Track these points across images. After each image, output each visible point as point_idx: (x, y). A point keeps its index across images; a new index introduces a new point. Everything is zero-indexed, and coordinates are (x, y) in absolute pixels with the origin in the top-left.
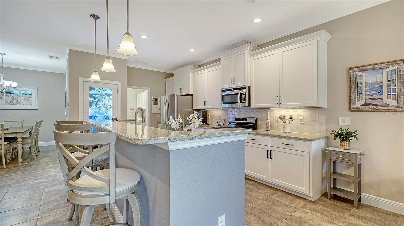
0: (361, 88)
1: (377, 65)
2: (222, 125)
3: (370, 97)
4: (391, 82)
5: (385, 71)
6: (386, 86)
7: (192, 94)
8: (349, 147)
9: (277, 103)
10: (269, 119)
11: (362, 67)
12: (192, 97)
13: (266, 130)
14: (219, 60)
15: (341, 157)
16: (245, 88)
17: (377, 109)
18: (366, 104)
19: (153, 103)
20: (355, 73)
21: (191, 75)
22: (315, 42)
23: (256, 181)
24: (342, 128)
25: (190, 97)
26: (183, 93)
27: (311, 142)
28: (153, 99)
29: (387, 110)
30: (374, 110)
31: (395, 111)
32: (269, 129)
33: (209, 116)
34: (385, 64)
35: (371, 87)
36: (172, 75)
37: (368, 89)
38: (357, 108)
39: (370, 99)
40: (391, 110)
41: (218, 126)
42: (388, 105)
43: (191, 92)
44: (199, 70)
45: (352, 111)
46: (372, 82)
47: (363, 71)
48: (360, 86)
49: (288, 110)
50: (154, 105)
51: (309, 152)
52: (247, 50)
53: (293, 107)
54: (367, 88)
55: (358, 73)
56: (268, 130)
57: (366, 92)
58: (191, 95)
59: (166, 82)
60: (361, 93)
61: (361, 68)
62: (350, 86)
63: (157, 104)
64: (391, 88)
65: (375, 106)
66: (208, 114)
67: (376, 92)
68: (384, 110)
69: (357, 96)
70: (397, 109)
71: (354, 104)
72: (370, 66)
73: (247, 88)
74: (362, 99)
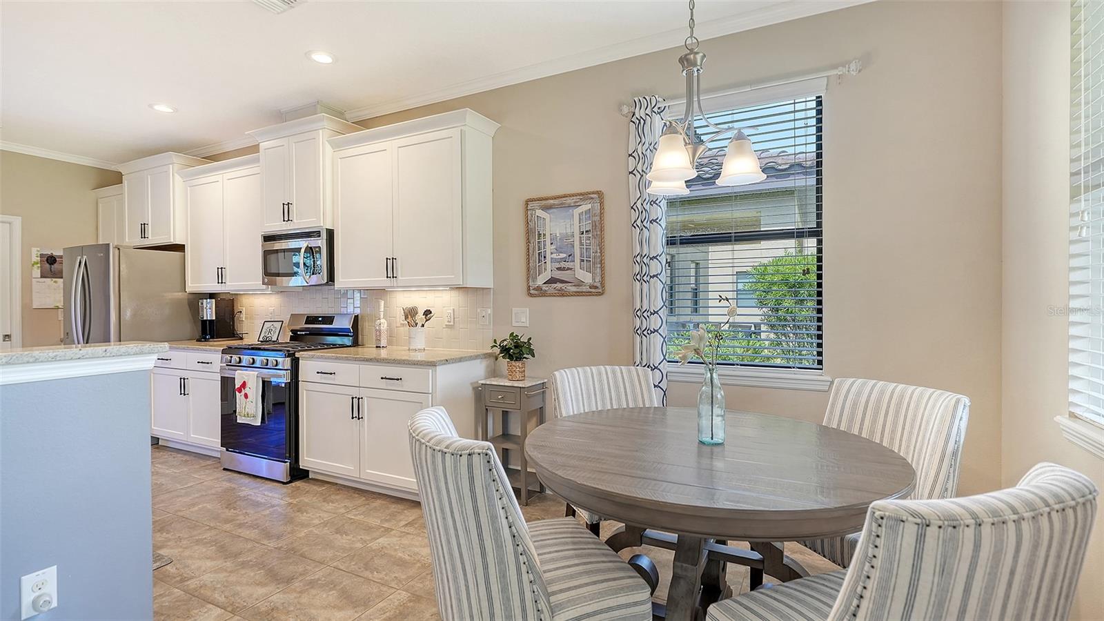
0: (545, 245)
1: (564, 199)
2: (274, 339)
3: (558, 265)
4: (584, 235)
5: (577, 211)
6: (578, 243)
7: (184, 245)
8: (521, 375)
9: (387, 277)
10: (382, 316)
11: (544, 200)
12: (183, 253)
13: (377, 347)
14: (255, 149)
15: (500, 397)
16: (318, 234)
17: (566, 290)
18: (552, 281)
19: (37, 272)
20: (534, 212)
21: (177, 183)
22: (455, 133)
23: (337, 484)
24: (513, 333)
25: (177, 254)
26: (153, 240)
27: (433, 368)
28: (36, 259)
29: (578, 292)
30: (562, 294)
31: (589, 294)
32: (383, 343)
33: (244, 312)
34: (575, 198)
35: (559, 244)
36: (117, 178)
37: (555, 247)
38: (538, 288)
39: (559, 269)
40: (584, 292)
41: (261, 342)
42: (580, 283)
43: (177, 240)
44: (204, 172)
45: (531, 295)
46: (560, 234)
47: (546, 208)
48: (542, 240)
49: (423, 294)
50: (42, 276)
51: (430, 392)
52: (323, 131)
53: (433, 287)
54: (553, 247)
55: (539, 213)
56: (380, 347)
57: (552, 253)
58: (180, 248)
59: (99, 200)
60: (545, 257)
61: (544, 202)
62: (528, 241)
63: (58, 275)
64: (585, 247)
65: (564, 285)
66: (237, 308)
67: (565, 255)
68: (576, 292)
69: (539, 262)
70: (591, 290)
71: (535, 279)
72: (555, 198)
73: (324, 235)
74: (545, 269)
